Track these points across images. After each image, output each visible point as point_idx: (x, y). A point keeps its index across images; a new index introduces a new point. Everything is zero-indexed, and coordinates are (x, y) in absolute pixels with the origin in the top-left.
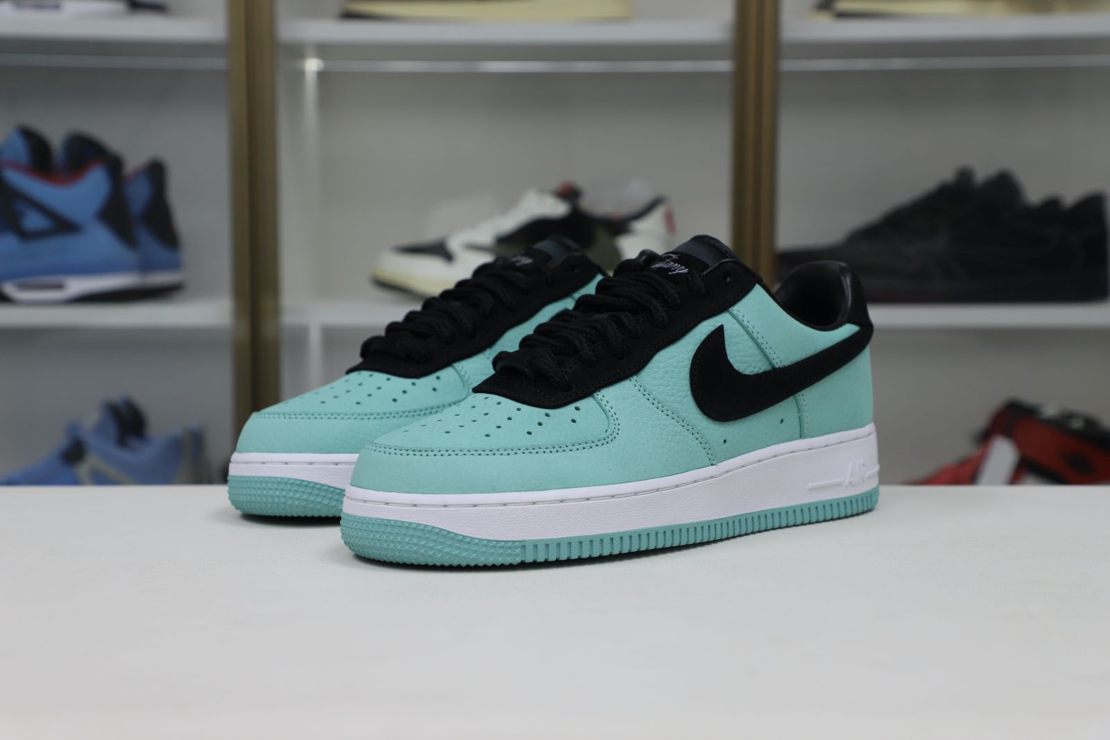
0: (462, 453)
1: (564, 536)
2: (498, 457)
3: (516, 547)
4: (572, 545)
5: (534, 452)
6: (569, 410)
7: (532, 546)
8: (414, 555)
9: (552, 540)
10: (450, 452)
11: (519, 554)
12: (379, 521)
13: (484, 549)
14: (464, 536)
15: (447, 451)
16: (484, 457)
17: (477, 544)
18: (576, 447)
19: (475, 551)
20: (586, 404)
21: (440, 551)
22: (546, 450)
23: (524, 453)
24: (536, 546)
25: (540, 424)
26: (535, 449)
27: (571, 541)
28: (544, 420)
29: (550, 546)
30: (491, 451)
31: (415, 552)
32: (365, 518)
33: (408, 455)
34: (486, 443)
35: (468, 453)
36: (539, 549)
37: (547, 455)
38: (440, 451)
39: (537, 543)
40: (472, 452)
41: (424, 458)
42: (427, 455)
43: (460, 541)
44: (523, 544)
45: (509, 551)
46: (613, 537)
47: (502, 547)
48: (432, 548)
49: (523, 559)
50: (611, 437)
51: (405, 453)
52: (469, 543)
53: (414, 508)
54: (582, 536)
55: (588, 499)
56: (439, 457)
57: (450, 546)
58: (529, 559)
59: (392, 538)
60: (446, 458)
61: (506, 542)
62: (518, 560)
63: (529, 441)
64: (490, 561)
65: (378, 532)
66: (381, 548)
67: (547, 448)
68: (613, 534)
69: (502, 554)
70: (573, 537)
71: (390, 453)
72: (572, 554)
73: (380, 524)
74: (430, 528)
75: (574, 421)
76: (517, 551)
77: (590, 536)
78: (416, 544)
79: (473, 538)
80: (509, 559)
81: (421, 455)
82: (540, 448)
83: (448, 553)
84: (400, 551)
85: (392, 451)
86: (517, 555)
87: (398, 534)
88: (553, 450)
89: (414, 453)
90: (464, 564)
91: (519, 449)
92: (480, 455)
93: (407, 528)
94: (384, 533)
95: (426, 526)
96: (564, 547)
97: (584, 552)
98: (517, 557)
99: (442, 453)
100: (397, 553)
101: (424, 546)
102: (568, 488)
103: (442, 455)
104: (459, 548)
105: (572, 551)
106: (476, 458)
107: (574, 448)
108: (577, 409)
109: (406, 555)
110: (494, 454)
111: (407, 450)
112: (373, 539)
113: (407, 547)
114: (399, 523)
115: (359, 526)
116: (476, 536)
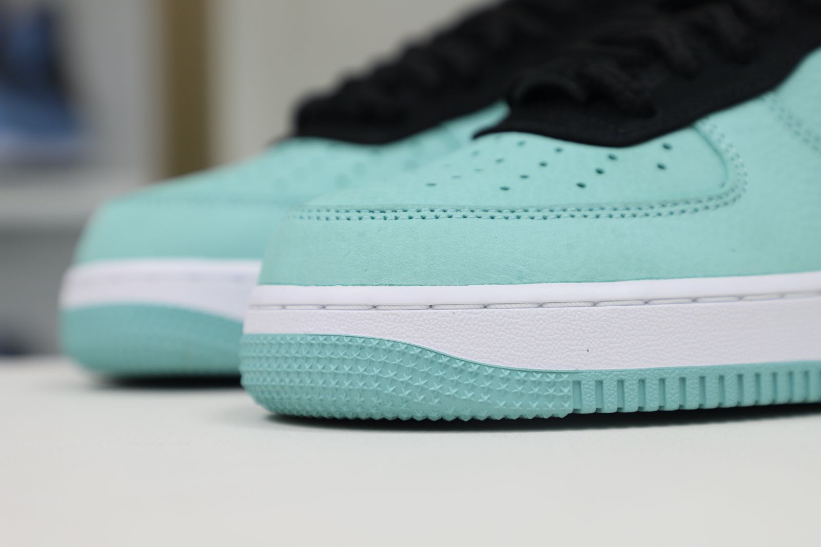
0: (460, 214)
1: (652, 366)
2: (525, 221)
3: (564, 384)
4: (667, 383)
5: (591, 215)
6: (651, 150)
7: (593, 383)
8: (375, 400)
9: (629, 372)
10: (437, 213)
11: (569, 397)
12: (309, 338)
13: (504, 387)
14: (466, 362)
15: (432, 211)
16: (499, 221)
17: (491, 377)
18: (669, 209)
19: (488, 391)
20: (681, 140)
21: (422, 389)
22: (613, 213)
23: (572, 216)
24: (600, 383)
25: (600, 172)
26: (594, 211)
27: (665, 376)
28: (607, 165)
29: (626, 384)
30: (513, 212)
31: (377, 393)
32: (283, 337)
33: (360, 219)
34: (503, 201)
35: (470, 215)
36: (605, 388)
37: (616, 222)
38: (419, 211)
39: (603, 377)
40: (478, 213)
41: (391, 223)
42: (396, 218)
43: (460, 371)
44: (576, 378)
45: (551, 391)
46: (742, 372)
47: (537, 383)
48: (407, 385)
49: (577, 407)
50: (732, 195)
51: (355, 215)
52: (476, 374)
53: (373, 312)
54: (686, 368)
55: (695, 300)
56: (417, 221)
57: (442, 380)
58: (588, 408)
59: (333, 368)
60: (431, 222)
61: (545, 373)
62: (564, 409)
63: (583, 197)
64: (515, 410)
65: (307, 359)
66: (312, 388)
67: (615, 209)
68: (742, 367)
69: (538, 396)
70: (669, 369)
71: (327, 219)
72: (668, 400)
73: (312, 345)
74: (403, 347)
75: (661, 167)
76: (566, 390)
77: (701, 368)
78: (377, 378)
79: (482, 366)
80: (550, 405)
81: (385, 218)
82: (602, 209)
83: (436, 394)
84: (348, 391)
85: (332, 214)
86: (565, 398)
87: (344, 360)
88: (625, 212)
89: (372, 215)
90: (466, 415)
91: (564, 210)
92: (492, 218)
93: (361, 348)
94: (318, 360)
95: (395, 343)
96: (652, 387)
97: (689, 398)
98: (565, 402)
99: (422, 213)
100: (342, 397)
101: (392, 381)
102: (658, 278)
103: (423, 218)
104: (457, 384)
105: (668, 396)
106: (485, 222)
107: (664, 211)
108: (667, 147)
109: (359, 400)
110: (519, 217)
111: (359, 212)
112: (298, 373)
113: (361, 384)
114: (346, 340)
115: (273, 351)
116: (487, 362)
